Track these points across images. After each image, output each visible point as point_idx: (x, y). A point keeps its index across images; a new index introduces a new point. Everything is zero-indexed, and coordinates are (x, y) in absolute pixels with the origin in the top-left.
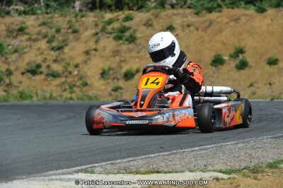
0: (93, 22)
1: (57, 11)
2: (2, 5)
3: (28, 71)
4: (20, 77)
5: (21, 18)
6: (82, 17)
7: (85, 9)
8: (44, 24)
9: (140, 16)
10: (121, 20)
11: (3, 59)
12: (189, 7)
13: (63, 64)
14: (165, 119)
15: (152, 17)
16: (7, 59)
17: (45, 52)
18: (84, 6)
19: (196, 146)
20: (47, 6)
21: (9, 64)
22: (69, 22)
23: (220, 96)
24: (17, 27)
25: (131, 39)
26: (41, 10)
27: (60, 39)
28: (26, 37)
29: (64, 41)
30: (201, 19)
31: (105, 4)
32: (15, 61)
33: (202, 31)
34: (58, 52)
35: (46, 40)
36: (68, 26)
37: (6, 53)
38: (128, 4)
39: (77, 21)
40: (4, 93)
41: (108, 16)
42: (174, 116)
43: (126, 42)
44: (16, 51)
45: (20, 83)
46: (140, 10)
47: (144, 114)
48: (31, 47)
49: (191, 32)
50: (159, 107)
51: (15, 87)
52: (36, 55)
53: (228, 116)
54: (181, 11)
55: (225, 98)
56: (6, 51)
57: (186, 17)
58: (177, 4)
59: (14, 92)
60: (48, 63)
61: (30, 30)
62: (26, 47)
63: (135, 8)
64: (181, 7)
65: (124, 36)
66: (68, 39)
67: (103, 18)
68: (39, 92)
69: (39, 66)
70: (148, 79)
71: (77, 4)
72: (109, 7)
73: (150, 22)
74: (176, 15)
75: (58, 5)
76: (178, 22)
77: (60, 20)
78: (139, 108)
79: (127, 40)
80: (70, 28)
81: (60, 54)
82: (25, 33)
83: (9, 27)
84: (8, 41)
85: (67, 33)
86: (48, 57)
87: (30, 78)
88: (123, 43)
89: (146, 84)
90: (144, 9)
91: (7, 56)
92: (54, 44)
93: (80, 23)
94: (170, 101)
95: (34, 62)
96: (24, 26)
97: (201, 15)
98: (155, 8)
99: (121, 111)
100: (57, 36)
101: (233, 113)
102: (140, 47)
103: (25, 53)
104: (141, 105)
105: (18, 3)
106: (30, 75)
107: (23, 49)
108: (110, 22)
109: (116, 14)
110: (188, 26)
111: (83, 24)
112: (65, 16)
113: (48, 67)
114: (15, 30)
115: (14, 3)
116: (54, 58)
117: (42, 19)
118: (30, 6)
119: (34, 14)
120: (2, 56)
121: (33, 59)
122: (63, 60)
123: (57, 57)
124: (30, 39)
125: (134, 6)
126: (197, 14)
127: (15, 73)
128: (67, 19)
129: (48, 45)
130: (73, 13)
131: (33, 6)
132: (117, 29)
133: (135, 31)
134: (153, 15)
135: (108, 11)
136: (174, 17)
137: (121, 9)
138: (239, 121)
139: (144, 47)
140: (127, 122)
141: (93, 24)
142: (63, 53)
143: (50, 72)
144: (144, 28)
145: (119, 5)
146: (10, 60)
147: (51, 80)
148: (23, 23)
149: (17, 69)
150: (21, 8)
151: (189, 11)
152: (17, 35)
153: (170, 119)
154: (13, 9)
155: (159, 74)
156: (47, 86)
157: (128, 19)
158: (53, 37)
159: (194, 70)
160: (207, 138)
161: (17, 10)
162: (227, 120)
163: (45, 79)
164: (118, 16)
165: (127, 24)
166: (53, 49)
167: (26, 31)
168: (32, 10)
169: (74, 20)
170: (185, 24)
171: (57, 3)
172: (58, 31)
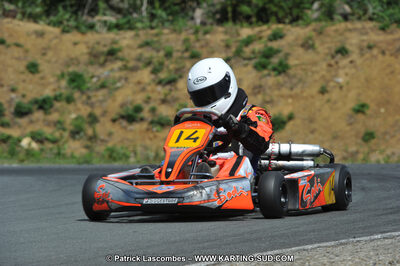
0: (223, 41)
1: (167, 24)
2: (82, 15)
3: (123, 117)
4: (109, 126)
5: (112, 35)
6: (206, 33)
7: (210, 21)
8: (147, 44)
9: (294, 33)
10: (265, 39)
11: (84, 98)
12: (371, 19)
13: (176, 106)
14: (204, 197)
15: (313, 34)
16: (89, 98)
17: (149, 88)
18: (209, 17)
19: (377, 233)
20: (153, 16)
21: (92, 105)
22: (186, 41)
23: (302, 160)
24: (106, 49)
25: (280, 69)
26: (142, 22)
27: (172, 67)
28: (119, 64)
29: (177, 70)
30: (390, 37)
31: (241, 14)
32: (101, 102)
33: (391, 55)
34: (168, 87)
35: (149, 69)
36: (184, 48)
37: (88, 89)
38: (276, 14)
39: (198, 40)
40: (84, 151)
41: (246, 32)
42: (218, 192)
43: (273, 73)
44: (103, 86)
45: (110, 134)
46: (295, 24)
47: (171, 188)
48: (126, 79)
49: (374, 57)
50: (198, 177)
51: (102, 141)
52: (134, 93)
53: (309, 192)
54: (359, 25)
55: (311, 163)
56: (89, 85)
57: (366, 33)
58: (353, 14)
59: (100, 148)
60: (152, 104)
61: (125, 53)
62: (120, 79)
63: (287, 21)
64: (359, 18)
65: (269, 63)
66: (184, 67)
67: (238, 35)
68: (139, 149)
69: (138, 109)
70: (182, 132)
71: (199, 13)
72: (248, 18)
73: (311, 42)
74: (350, 30)
75: (168, 15)
76: (353, 41)
77: (171, 38)
78: (163, 179)
79: (274, 69)
80: (187, 50)
81: (171, 90)
82: (117, 59)
83: (93, 48)
84: (91, 70)
85: (181, 58)
86: (154, 96)
87: (125, 128)
88: (269, 75)
89: (177, 141)
90: (300, 22)
91: (91, 94)
92: (163, 75)
93: (203, 43)
94: (217, 166)
95: (131, 103)
96: (115, 46)
97: (389, 31)
98: (318, 20)
99: (137, 184)
100: (167, 63)
101: (317, 187)
102: (295, 81)
103: (118, 88)
104: (168, 175)
105: (108, 12)
106: (124, 123)
107: (115, 83)
108: (248, 42)
109: (257, 29)
110: (370, 47)
111: (207, 44)
112: (180, 32)
113: (153, 110)
114: (102, 53)
115: (101, 11)
116: (162, 97)
117: (144, 36)
118: (125, 16)
119: (131, 28)
120: (83, 93)
121: (130, 98)
122: (176, 100)
123: (166, 95)
124: (125, 68)
125: (286, 17)
126: (383, 29)
127: (102, 119)
128: (183, 36)
129: (153, 76)
130: (191, 28)
131: (129, 17)
132: (259, 52)
133: (287, 55)
134: (314, 30)
135: (245, 24)
136: (348, 34)
137: (266, 21)
138: (330, 199)
139: (300, 80)
140: (145, 201)
141: (223, 44)
142: (176, 89)
143: (156, 119)
144: (301, 51)
145: (263, 16)
146: (93, 100)
147: (157, 131)
148: (114, 42)
149: (104, 113)
150: (111, 18)
151: (370, 24)
152: (106, 61)
153: (213, 197)
154: (99, 21)
155: (199, 124)
156: (151, 139)
157: (276, 36)
158: (161, 64)
159: (259, 118)
160: (395, 221)
161: (105, 22)
162: (308, 198)
163: (148, 130)
164: (261, 32)
165: (275, 45)
166: (160, 83)
167: (120, 54)
168: (129, 22)
169: (192, 38)
170: (365, 44)
171: (169, 11)
172: (168, 55)
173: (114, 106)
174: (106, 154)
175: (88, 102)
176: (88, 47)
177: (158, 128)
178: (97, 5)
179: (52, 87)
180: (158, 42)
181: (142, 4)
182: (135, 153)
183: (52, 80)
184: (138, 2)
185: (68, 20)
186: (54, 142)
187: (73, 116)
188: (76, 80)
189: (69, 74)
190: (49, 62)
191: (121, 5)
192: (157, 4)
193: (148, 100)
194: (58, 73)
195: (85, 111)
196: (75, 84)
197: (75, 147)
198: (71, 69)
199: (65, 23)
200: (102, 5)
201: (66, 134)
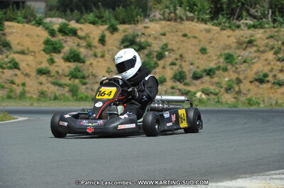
173: (251, 74)
174: (247, 102)
175: (236, 71)
176: (236, 39)
177: (278, 86)
178: (242, 14)
179: (214, 62)
180: (277, 35)
181: (268, 14)
182: (264, 101)
183: (214, 58)
184: (266, 12)
185: (224, 23)
186: (216, 94)
187: (227, 79)
188: (229, 58)
189: (225, 55)
190: (213, 47)
191: (256, 14)
192: (277, 14)
193: (271, 70)
194: (219, 54)
195: (234, 76)
196: (228, 60)
197: (228, 98)
198: (226, 52)
199: (223, 24)
200: (244, 13)
201: (223, 90)
